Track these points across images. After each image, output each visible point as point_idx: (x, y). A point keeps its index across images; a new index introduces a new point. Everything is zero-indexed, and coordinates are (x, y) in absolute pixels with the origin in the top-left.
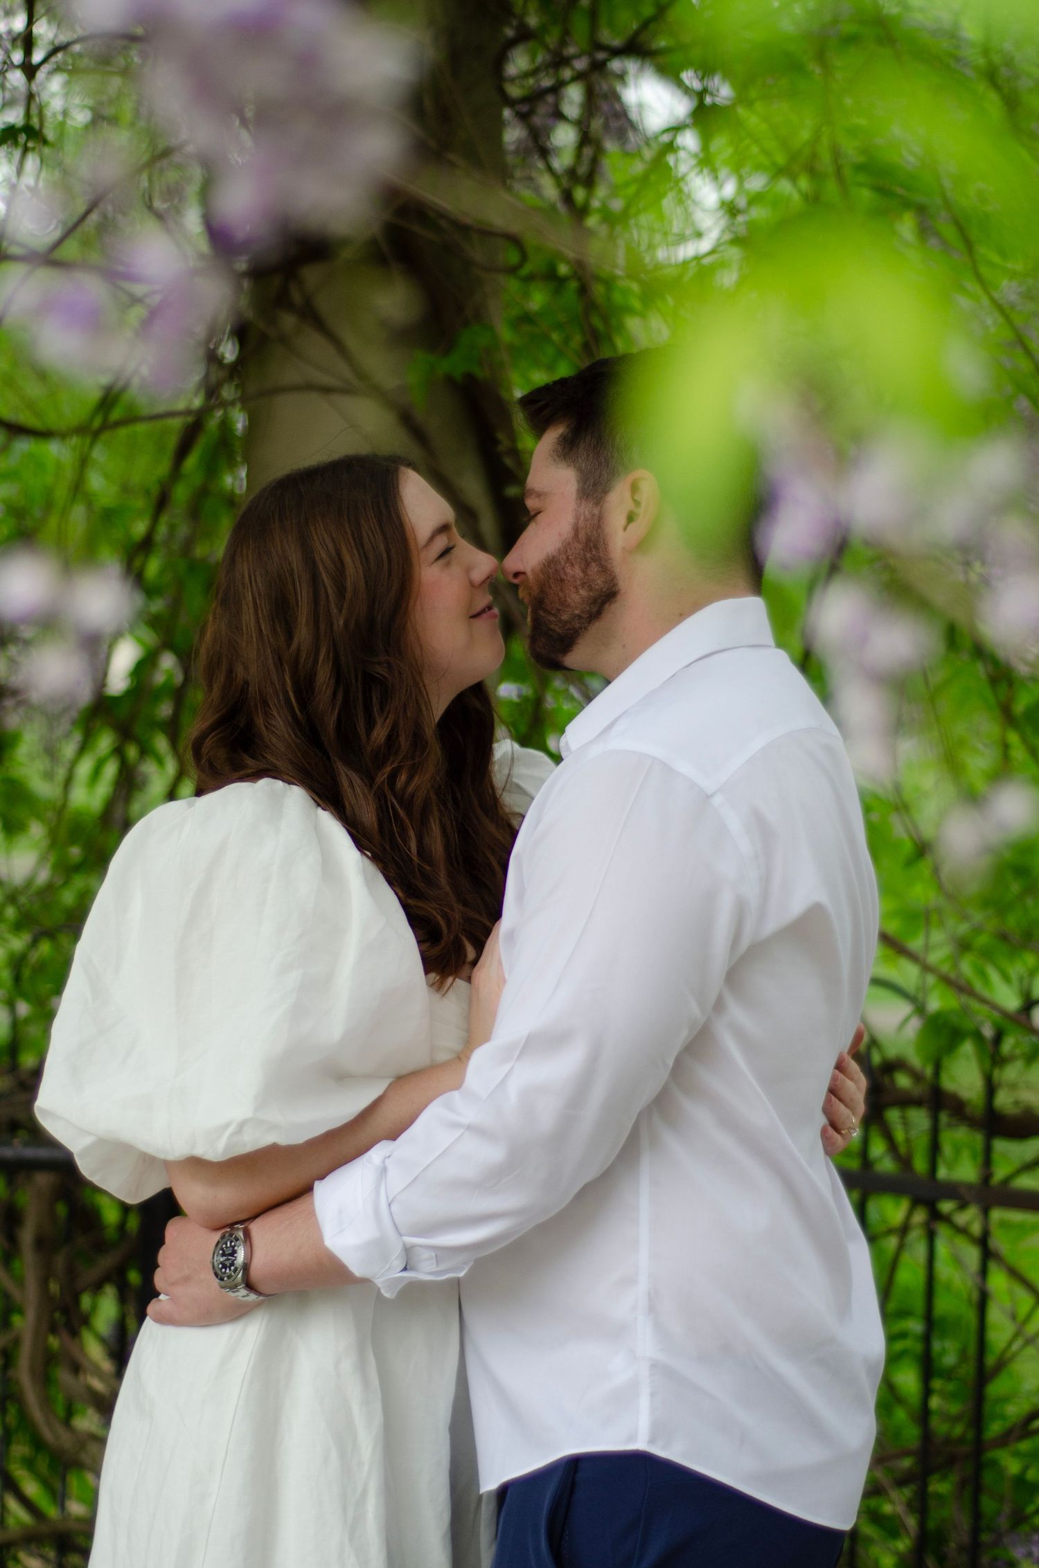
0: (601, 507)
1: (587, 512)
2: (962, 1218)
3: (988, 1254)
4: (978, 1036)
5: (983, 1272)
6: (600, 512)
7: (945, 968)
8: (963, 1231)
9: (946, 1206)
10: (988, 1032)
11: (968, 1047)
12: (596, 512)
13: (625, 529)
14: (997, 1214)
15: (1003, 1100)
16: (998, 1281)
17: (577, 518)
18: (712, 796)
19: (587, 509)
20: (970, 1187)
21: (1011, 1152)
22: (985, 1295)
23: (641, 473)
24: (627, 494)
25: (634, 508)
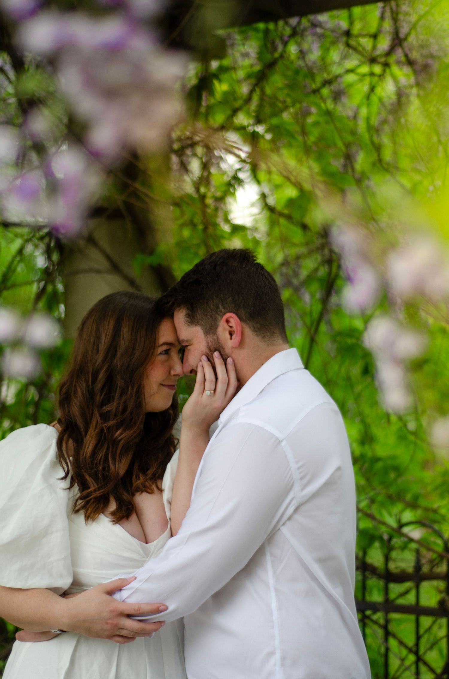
0: (217, 334)
1: (211, 339)
2: (375, 617)
3: (387, 634)
4: (381, 538)
5: (386, 640)
6: (217, 337)
7: (365, 509)
8: (376, 622)
9: (368, 612)
10: (386, 537)
11: (377, 544)
12: (215, 337)
13: (231, 339)
14: (394, 616)
15: (392, 566)
16: (393, 643)
17: (208, 343)
18: (282, 441)
19: (210, 338)
20: (380, 604)
21: (395, 589)
22: (387, 649)
23: (228, 315)
24: (226, 325)
25: (231, 330)
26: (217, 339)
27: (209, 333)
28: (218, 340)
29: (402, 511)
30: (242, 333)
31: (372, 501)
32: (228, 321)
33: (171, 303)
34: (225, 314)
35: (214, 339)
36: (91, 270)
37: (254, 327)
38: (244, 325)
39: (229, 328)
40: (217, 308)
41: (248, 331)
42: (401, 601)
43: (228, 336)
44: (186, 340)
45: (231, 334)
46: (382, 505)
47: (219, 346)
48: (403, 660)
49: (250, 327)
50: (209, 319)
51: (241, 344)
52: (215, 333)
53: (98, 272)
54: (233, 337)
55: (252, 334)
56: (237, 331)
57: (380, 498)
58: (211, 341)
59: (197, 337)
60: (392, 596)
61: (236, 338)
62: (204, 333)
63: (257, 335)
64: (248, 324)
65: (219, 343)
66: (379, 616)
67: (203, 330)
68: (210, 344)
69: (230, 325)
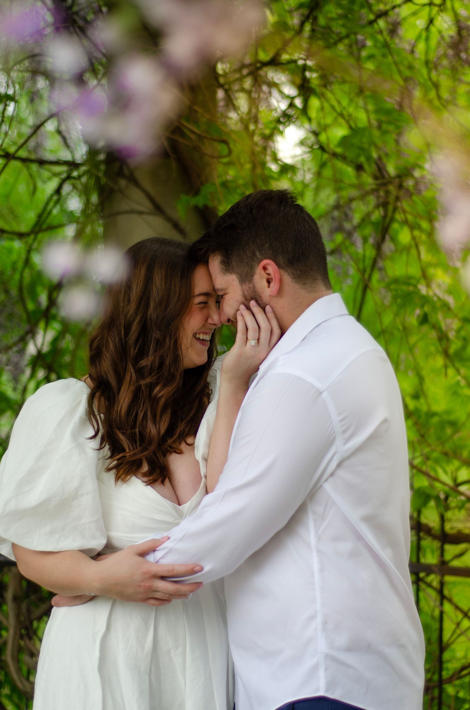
0: (253, 282)
1: (247, 288)
2: (429, 579)
3: (442, 597)
4: (437, 498)
5: (442, 604)
6: (253, 285)
7: (420, 466)
8: (429, 585)
9: (422, 575)
10: (442, 496)
11: (432, 503)
12: (251, 285)
13: (269, 287)
14: (448, 579)
15: (448, 527)
16: (447, 607)
17: (243, 292)
18: (323, 392)
19: (246, 286)
20: (436, 566)
21: (451, 550)
22: (442, 613)
23: (265, 262)
24: (263, 272)
25: (269, 277)
26: (253, 287)
27: (245, 282)
28: (254, 289)
29: (458, 469)
30: (281, 281)
31: (427, 458)
32: (265, 268)
33: (205, 249)
34: (262, 260)
35: (250, 288)
36: (132, 212)
37: (293, 274)
38: (282, 272)
39: (266, 276)
40: (254, 254)
41: (287, 279)
42: (456, 563)
43: (266, 284)
44: (221, 289)
45: (269, 282)
46: (437, 461)
47: (256, 295)
48: (458, 624)
49: (289, 274)
50: (245, 266)
51: (280, 292)
52: (251, 281)
53: (140, 213)
54: (271, 285)
55: (292, 282)
56: (275, 279)
57: (435, 455)
58: (247, 290)
59: (232, 286)
60: (447, 557)
61: (274, 286)
62: (239, 281)
63: (296, 282)
64: (287, 271)
65: (255, 291)
66: (433, 579)
67: (238, 278)
68: (246, 293)
69: (267, 272)
